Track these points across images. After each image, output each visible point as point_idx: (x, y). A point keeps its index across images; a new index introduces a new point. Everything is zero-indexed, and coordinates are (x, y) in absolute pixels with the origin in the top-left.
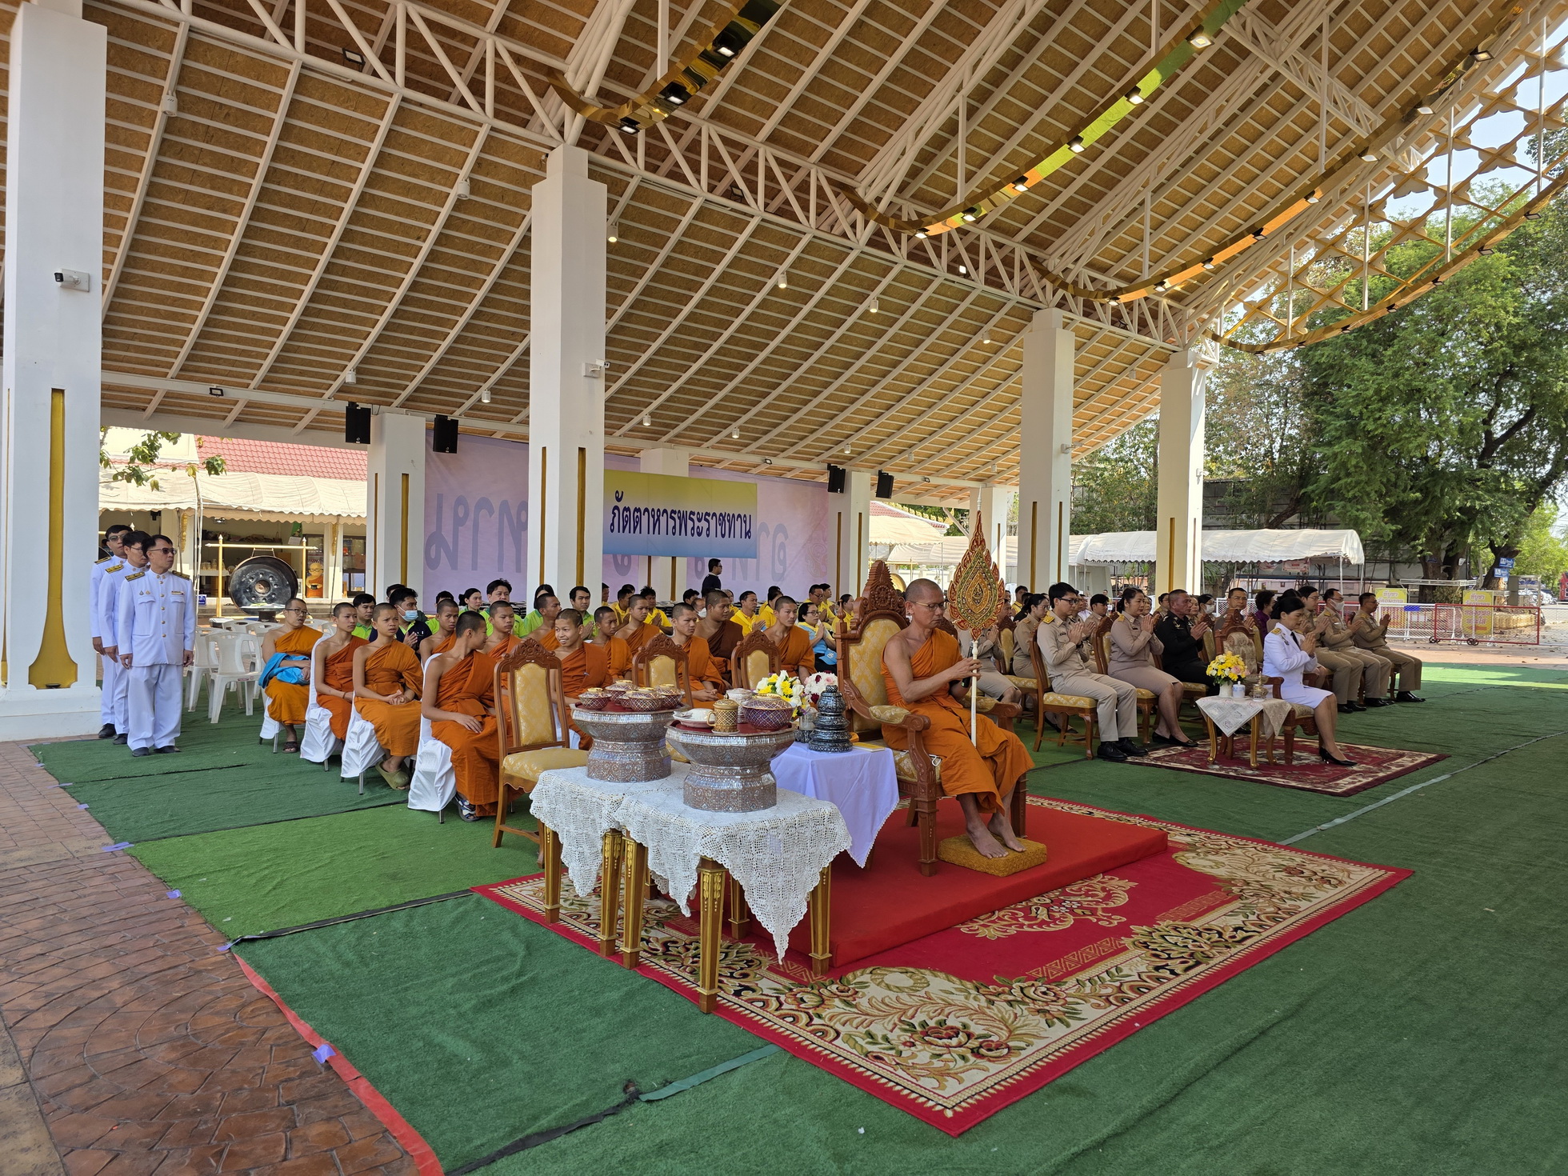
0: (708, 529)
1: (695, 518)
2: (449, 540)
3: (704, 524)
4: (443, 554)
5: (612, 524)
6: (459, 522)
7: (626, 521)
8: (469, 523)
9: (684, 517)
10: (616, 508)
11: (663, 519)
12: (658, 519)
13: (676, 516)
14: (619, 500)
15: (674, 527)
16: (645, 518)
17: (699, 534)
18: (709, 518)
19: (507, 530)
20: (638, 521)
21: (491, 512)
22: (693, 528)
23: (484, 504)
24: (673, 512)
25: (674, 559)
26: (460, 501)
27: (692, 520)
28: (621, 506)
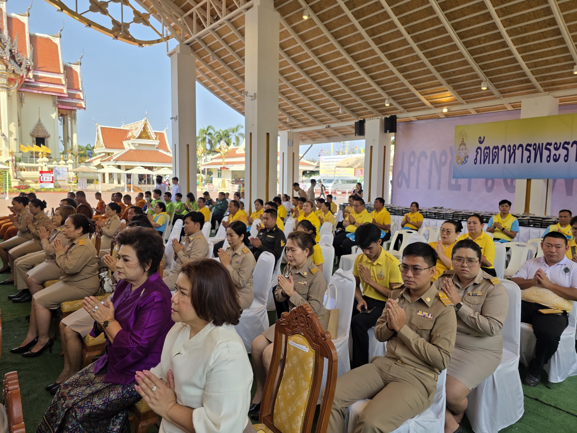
0: (567, 156)
1: (552, 148)
2: (406, 173)
3: (562, 152)
4: (404, 181)
5: (476, 159)
6: (411, 164)
7: (486, 156)
8: (416, 164)
9: (538, 149)
10: (479, 148)
11: (518, 152)
12: (514, 152)
13: (531, 149)
14: (481, 142)
15: (529, 157)
16: (502, 153)
17: (556, 160)
18: (569, 147)
19: (434, 167)
20: (496, 156)
21: (426, 158)
22: (549, 156)
23: (423, 154)
24: (529, 145)
25: (529, 181)
26: (413, 153)
27: (549, 150)
28: (483, 146)
